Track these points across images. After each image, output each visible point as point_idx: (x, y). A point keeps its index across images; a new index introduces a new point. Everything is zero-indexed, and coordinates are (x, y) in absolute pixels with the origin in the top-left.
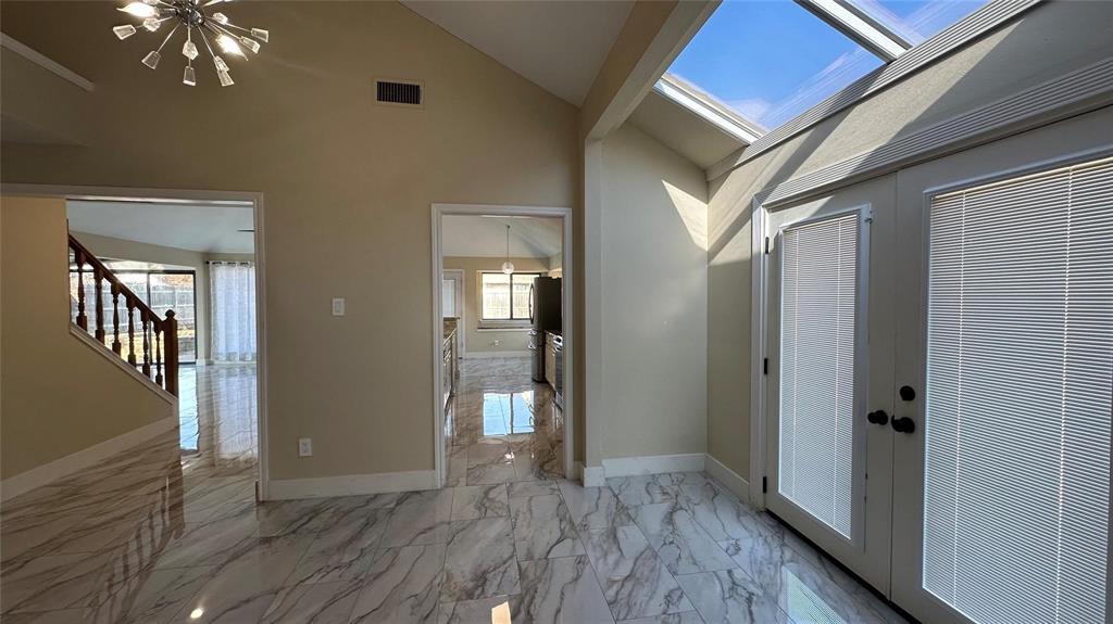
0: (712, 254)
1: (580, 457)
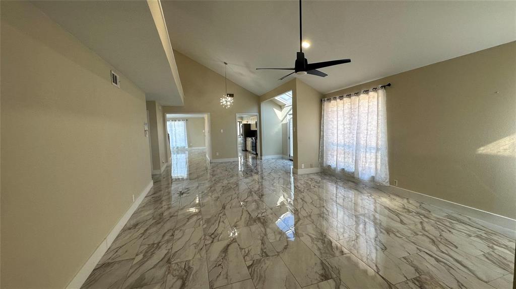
1: (261, 155)
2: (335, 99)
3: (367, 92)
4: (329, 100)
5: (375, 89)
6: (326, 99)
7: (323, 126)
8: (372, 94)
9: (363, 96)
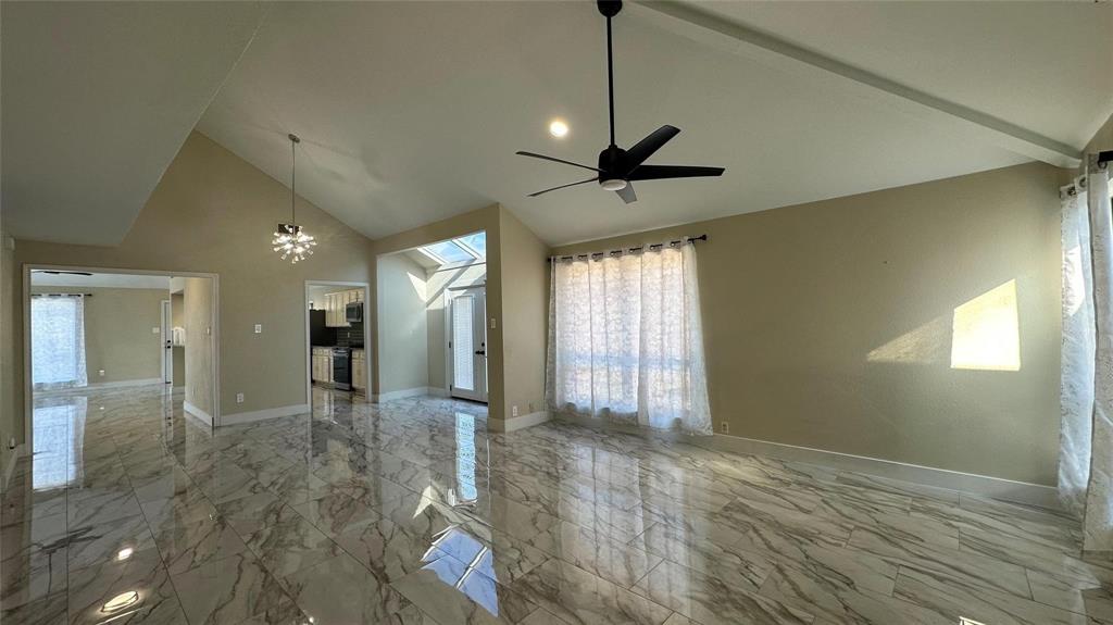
0: (428, 304)
1: (376, 392)
2: (583, 258)
3: (657, 248)
4: (568, 259)
5: (676, 244)
6: (559, 257)
7: (554, 316)
8: (668, 252)
9: (648, 255)
